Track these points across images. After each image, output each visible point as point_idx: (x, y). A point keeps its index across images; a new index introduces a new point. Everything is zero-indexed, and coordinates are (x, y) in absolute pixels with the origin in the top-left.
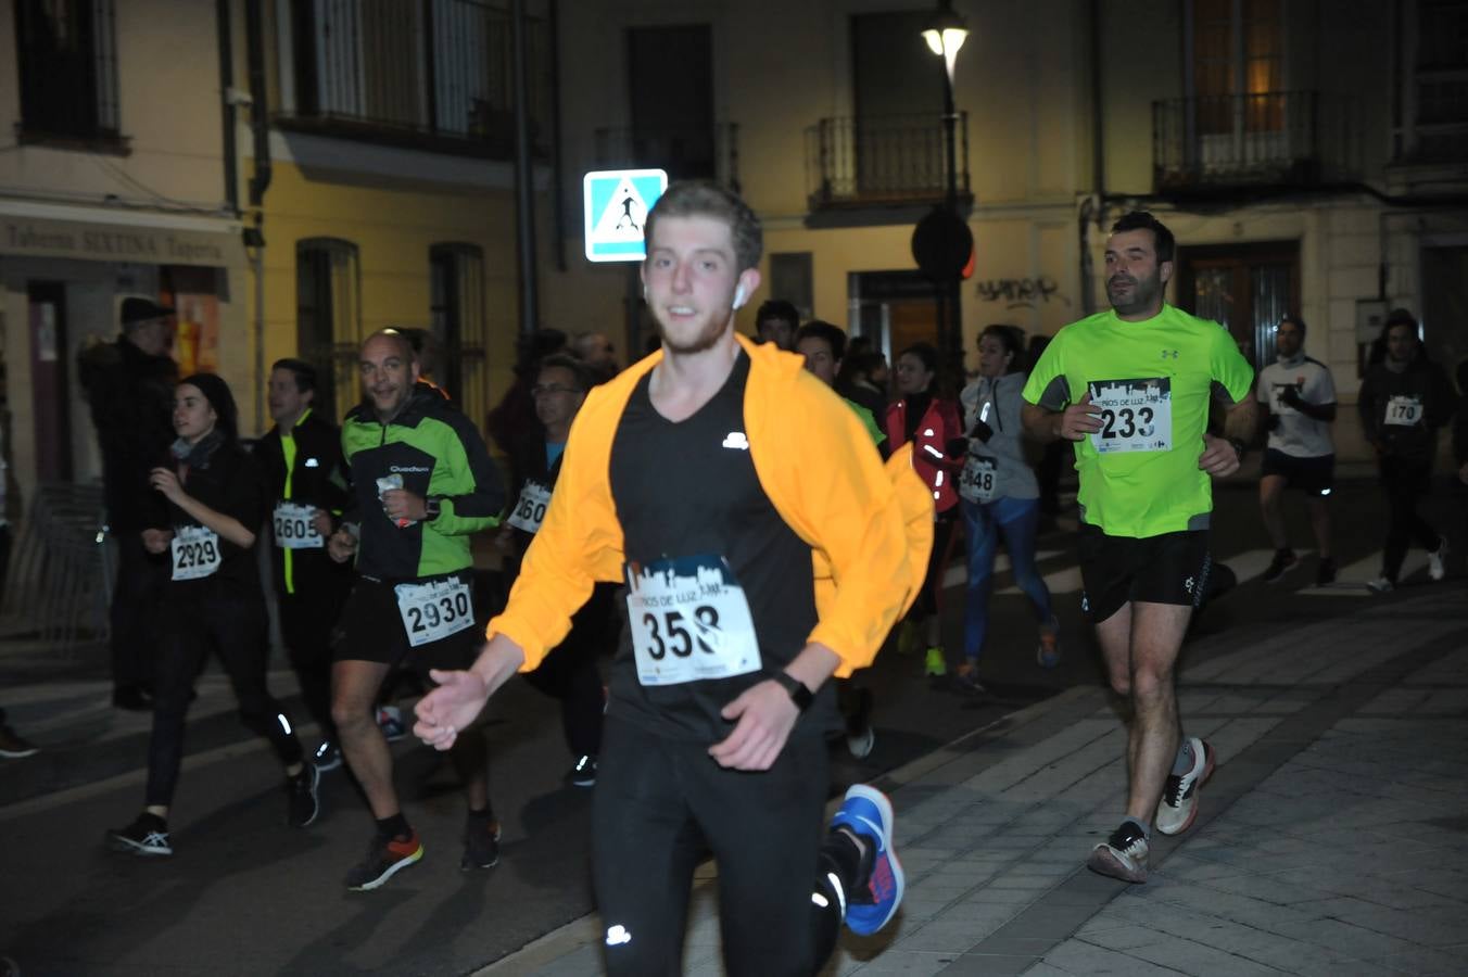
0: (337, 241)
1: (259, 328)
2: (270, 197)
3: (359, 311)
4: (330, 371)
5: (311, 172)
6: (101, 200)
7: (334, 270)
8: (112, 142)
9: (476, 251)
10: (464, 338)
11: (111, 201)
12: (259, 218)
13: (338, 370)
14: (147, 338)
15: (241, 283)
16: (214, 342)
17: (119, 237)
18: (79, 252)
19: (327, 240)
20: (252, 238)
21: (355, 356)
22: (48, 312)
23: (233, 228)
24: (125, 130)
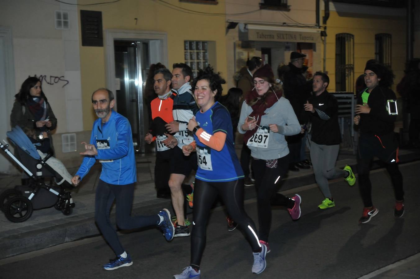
0: (348, 34)
1: (324, 60)
2: (328, 22)
3: (353, 55)
4: (345, 73)
5: (341, 14)
6: (281, 24)
7: (347, 43)
8: (285, 7)
9: (389, 36)
10: (385, 62)
11: (284, 24)
12: (325, 28)
13: (347, 72)
14: (298, 64)
15: (320, 47)
16: (312, 64)
17: (286, 34)
18: (276, 39)
19: (345, 34)
20: (323, 34)
21: (352, 68)
22: (266, 56)
23: (318, 31)
24: (288, 4)
